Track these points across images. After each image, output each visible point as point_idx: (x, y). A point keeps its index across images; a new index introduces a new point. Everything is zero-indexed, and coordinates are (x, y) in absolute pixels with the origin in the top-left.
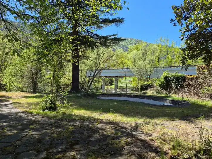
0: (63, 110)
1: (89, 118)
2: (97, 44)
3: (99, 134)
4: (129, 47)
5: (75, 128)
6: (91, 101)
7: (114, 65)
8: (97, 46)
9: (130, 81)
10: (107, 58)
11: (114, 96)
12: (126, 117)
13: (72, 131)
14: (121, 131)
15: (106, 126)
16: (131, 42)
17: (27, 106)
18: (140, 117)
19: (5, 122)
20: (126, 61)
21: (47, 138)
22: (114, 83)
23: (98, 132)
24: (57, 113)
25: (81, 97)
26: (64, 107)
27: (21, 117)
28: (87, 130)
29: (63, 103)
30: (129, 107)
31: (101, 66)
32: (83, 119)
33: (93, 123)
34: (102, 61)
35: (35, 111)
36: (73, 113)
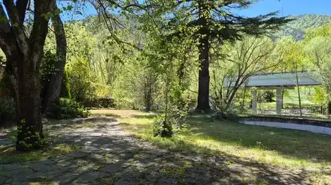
0: (182, 137)
1: (218, 152)
2: (241, 33)
3: (228, 178)
4: (306, 30)
5: (193, 165)
6: (226, 128)
7: (276, 66)
8: (239, 36)
9: (309, 94)
10: (261, 54)
11: (272, 121)
12: (287, 157)
13: (188, 168)
14: (269, 179)
15: (243, 168)
16: (312, 22)
17: (136, 128)
18: (315, 159)
19: (108, 147)
20: (300, 57)
21: (153, 173)
22: (275, 99)
23: (228, 175)
24: (173, 140)
25: (211, 120)
26: (183, 133)
27: (127, 142)
28: (210, 170)
29: (181, 128)
30: (296, 142)
31: (249, 69)
32: (207, 153)
33: (222, 160)
34: (251, 60)
35: (144, 136)
36: (194, 143)
